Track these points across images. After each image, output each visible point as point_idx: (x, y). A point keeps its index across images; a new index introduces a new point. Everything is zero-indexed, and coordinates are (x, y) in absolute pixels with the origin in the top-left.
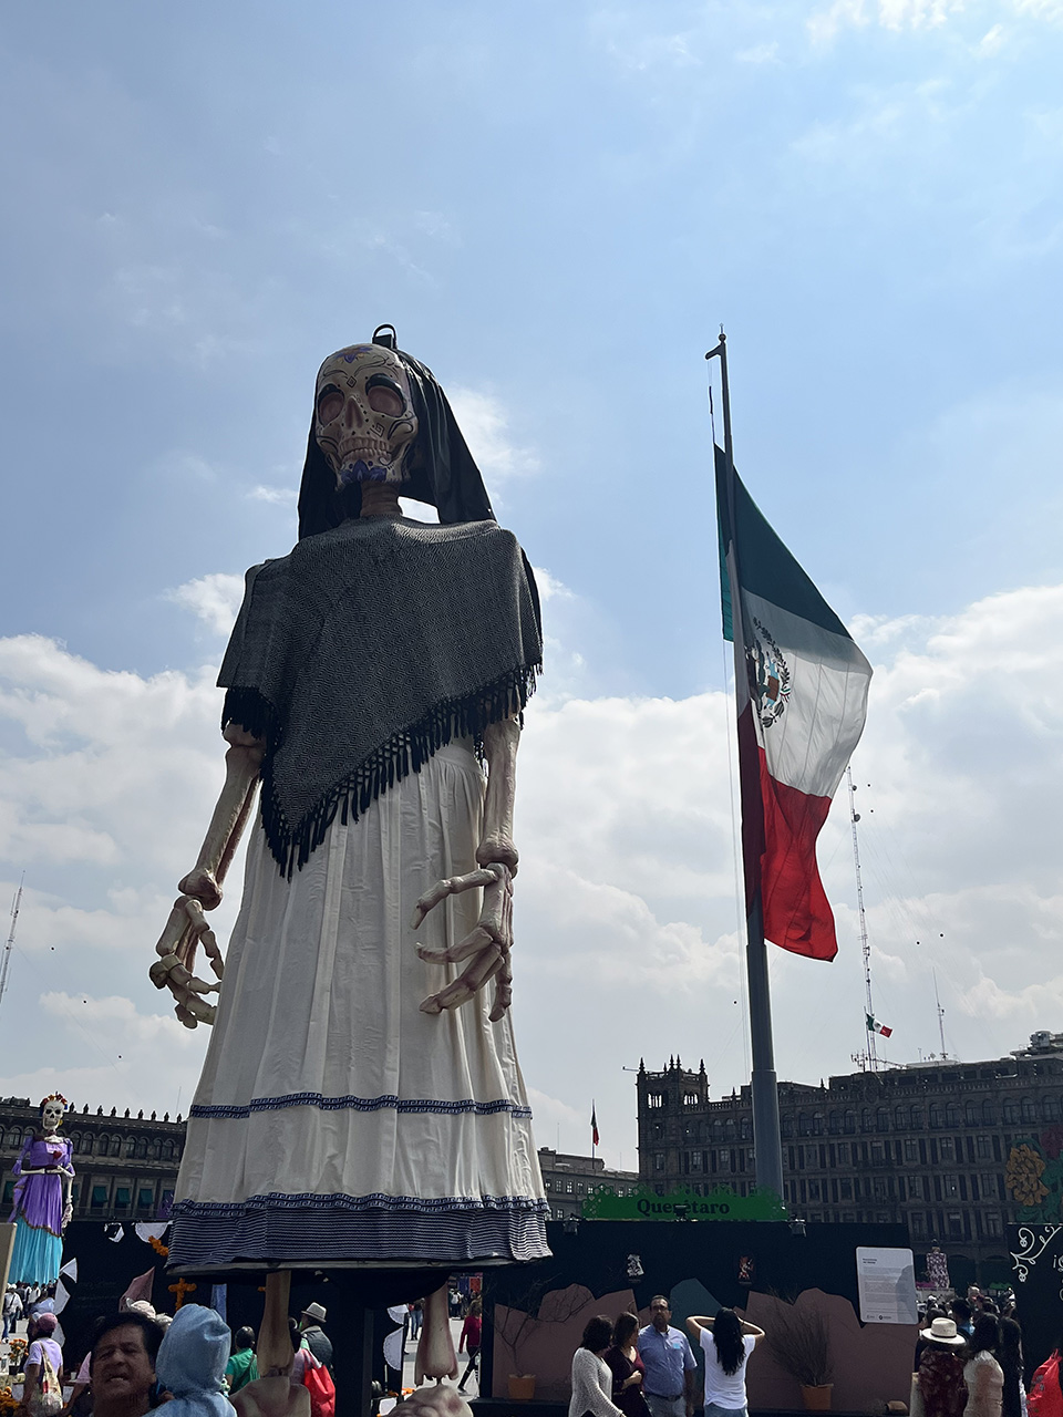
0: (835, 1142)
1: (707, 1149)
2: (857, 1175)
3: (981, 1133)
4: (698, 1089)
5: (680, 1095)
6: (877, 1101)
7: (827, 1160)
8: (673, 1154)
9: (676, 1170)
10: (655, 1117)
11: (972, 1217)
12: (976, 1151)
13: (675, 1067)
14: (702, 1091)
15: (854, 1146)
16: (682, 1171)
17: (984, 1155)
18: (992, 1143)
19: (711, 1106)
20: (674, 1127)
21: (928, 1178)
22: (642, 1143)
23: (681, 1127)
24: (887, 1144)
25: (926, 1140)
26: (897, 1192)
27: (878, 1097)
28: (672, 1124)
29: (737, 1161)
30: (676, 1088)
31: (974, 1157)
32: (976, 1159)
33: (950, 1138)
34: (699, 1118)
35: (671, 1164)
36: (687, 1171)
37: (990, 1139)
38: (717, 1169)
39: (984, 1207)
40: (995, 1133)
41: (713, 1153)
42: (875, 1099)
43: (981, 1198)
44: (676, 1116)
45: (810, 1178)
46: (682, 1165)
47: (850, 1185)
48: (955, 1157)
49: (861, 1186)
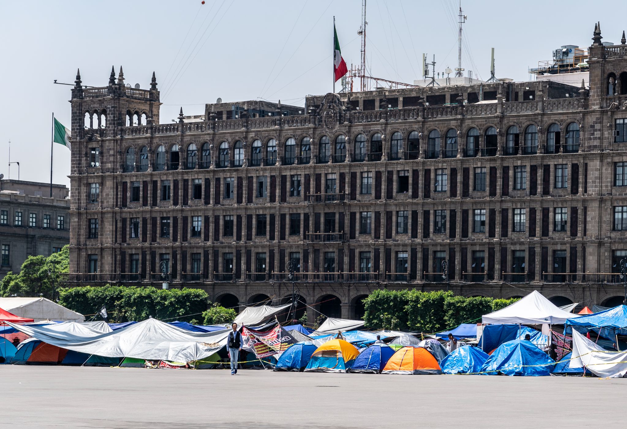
0: (288, 173)
1: (148, 179)
2: (307, 211)
3: (440, 165)
4: (146, 108)
5: (120, 114)
6: (337, 127)
7: (278, 192)
8: (109, 184)
9: (111, 201)
10: (90, 140)
11: (419, 255)
12: (432, 186)
13: (116, 81)
14: (151, 111)
15: (307, 177)
16: (119, 203)
17: (440, 190)
18: (449, 177)
19: (155, 129)
20: (112, 152)
21: (380, 214)
22: (75, 171)
23: (120, 153)
24: (342, 176)
25: (383, 172)
26: (347, 229)
27: (338, 123)
28: (110, 149)
29: (180, 192)
30: (116, 107)
31: (429, 191)
32: (432, 194)
33: (408, 170)
34: (140, 142)
35: (107, 195)
36: (124, 205)
37: (448, 172)
38: (158, 201)
39: (433, 245)
40: (454, 165)
41: (155, 183)
42: (335, 125)
43: (431, 235)
44: (114, 140)
45: (258, 213)
46: (119, 196)
47: (299, 220)
48: (410, 192)
49: (311, 222)
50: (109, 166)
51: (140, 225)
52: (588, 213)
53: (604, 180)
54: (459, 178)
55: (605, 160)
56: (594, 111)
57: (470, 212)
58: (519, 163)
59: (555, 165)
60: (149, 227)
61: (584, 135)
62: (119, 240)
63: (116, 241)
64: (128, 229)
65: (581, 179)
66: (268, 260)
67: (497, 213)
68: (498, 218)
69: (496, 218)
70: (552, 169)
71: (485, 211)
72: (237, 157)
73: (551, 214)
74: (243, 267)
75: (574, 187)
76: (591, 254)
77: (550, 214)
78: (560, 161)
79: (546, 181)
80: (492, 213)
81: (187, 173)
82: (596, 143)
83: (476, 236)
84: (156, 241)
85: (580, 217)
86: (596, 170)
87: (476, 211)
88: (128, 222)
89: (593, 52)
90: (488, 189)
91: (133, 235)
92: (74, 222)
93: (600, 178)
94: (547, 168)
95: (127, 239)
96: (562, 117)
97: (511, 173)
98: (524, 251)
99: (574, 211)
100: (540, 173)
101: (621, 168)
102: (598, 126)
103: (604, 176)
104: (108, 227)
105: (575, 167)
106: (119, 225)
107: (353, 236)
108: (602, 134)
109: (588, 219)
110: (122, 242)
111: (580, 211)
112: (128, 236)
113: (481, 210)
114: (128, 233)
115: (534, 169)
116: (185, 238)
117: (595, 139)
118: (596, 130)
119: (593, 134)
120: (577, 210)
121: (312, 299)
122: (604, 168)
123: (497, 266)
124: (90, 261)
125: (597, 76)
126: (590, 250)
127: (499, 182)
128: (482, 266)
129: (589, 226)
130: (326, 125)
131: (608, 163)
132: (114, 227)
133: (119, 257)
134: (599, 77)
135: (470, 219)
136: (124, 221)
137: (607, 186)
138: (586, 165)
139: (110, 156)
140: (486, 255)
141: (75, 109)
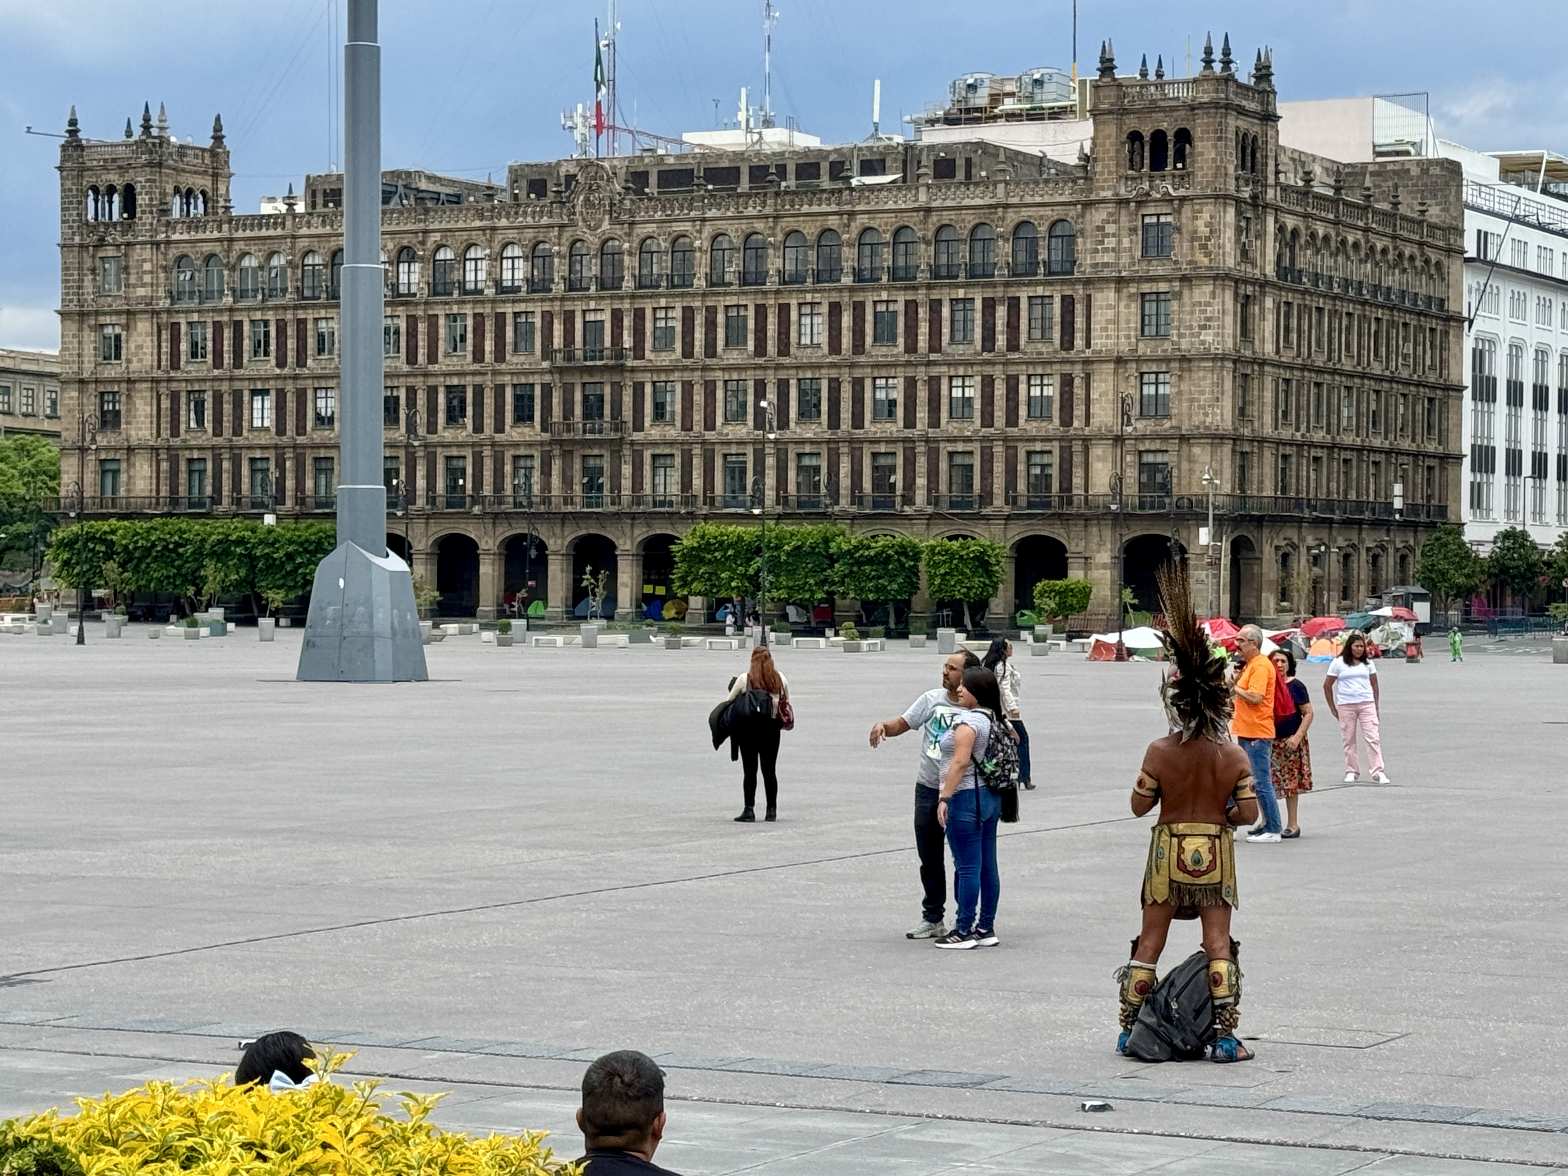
0: (508, 309)
1: (225, 318)
2: (547, 378)
3: (809, 297)
4: (205, 182)
5: (164, 194)
6: (606, 225)
7: (489, 345)
8: (143, 326)
9: (149, 359)
10: (102, 242)
11: (770, 461)
12: (793, 335)
13: (155, 132)
14: (215, 189)
15: (548, 318)
16: (163, 363)
17: (808, 342)
18: (827, 319)
19: (237, 224)
20: (147, 266)
21: (692, 386)
22: (71, 301)
23: (165, 269)
24: (617, 316)
25: (698, 308)
26: (627, 413)
27: (607, 217)
28: (144, 261)
29: (291, 344)
30: (154, 181)
31: (788, 345)
32: (793, 350)
33: (746, 306)
34: (207, 248)
35: (140, 347)
36: (175, 364)
37: (825, 309)
38: (245, 360)
39: (796, 443)
40: (835, 297)
41: (238, 326)
42: (601, 221)
43: (792, 425)
44: (152, 243)
45: (448, 383)
46: (164, 350)
47: (531, 398)
48: (751, 345)
49: (555, 401)
50: (141, 292)
51: (208, 405)
52: (1094, 385)
53: (1123, 325)
54: (847, 320)
55: (1125, 290)
56: (1103, 201)
57: (868, 383)
58: (961, 293)
59: (1030, 298)
60: (227, 408)
61: (1085, 243)
62: (165, 433)
63: (159, 435)
64: (183, 412)
65: (1079, 322)
66: (469, 471)
67: (919, 384)
68: (922, 394)
69: (919, 394)
70: (1024, 305)
71: (895, 381)
72: (403, 278)
73: (1023, 388)
74: (421, 483)
75: (1066, 338)
76: (1099, 459)
77: (1021, 386)
78: (1040, 291)
79: (1013, 327)
80: (911, 384)
81: (304, 308)
82: (1108, 258)
83: (879, 426)
84: (241, 435)
85: (1079, 391)
86: (1109, 307)
87: (878, 382)
88: (183, 400)
89: (1101, 94)
90: (901, 341)
91: (193, 424)
92: (71, 398)
93: (1116, 321)
94: (1014, 305)
95: (182, 431)
96: (1042, 211)
97: (946, 311)
98: (971, 453)
99: (1067, 382)
100: (1001, 312)
101: (1154, 304)
102: (1110, 228)
103: (1123, 317)
104: (143, 408)
105: (1068, 303)
106: (166, 404)
107: (638, 426)
108: (1119, 242)
109: (1094, 395)
110: (172, 436)
111: (1077, 382)
112: (183, 427)
113: (887, 378)
114: (183, 419)
115: (989, 305)
116: (301, 429)
117: (1106, 250)
118: (1107, 235)
119: (1102, 242)
120: (1073, 379)
121: (559, 541)
122: (1122, 304)
123: (921, 481)
124: (104, 472)
125: (1109, 137)
126: (1097, 451)
127: (924, 329)
128: (892, 480)
129: (1095, 409)
130: (584, 220)
131: (1130, 296)
132: (155, 408)
133: (164, 466)
134: (1113, 140)
135: (868, 395)
136: (175, 397)
137: (1128, 337)
138: (1089, 297)
139: (145, 272)
140: (900, 461)
141: (68, 184)
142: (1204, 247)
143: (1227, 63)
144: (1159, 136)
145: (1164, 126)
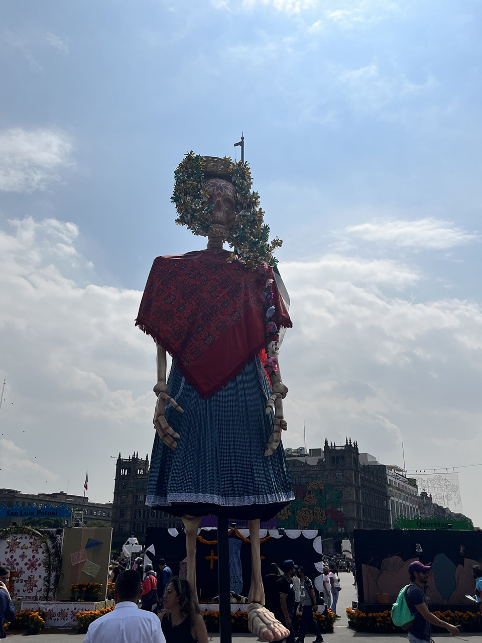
4: (144, 467)
5: (136, 469)
9: (131, 503)
10: (123, 479)
13: (136, 457)
14: (146, 468)
16: (134, 503)
20: (132, 484)
22: (116, 491)
23: (135, 484)
28: (131, 482)
30: (135, 466)
34: (144, 480)
35: (129, 500)
36: (136, 504)
44: (133, 479)
46: (134, 501)
50: (130, 489)
51: (142, 512)
56: (328, 470)
60: (146, 513)
61: (324, 478)
62: (133, 518)
64: (137, 514)
82: (329, 482)
84: (148, 518)
88: (137, 511)
89: (326, 449)
92: (115, 511)
95: (136, 518)
96: (315, 472)
102: (329, 476)
104: (129, 513)
106: (134, 512)
108: (331, 478)
116: (161, 517)
117: (328, 480)
119: (327, 478)
124: (120, 526)
132: (131, 513)
133: (132, 525)
134: (329, 457)
136: (135, 510)
141: (118, 467)
142: (348, 479)
143: (350, 442)
144: (338, 457)
145: (339, 455)
